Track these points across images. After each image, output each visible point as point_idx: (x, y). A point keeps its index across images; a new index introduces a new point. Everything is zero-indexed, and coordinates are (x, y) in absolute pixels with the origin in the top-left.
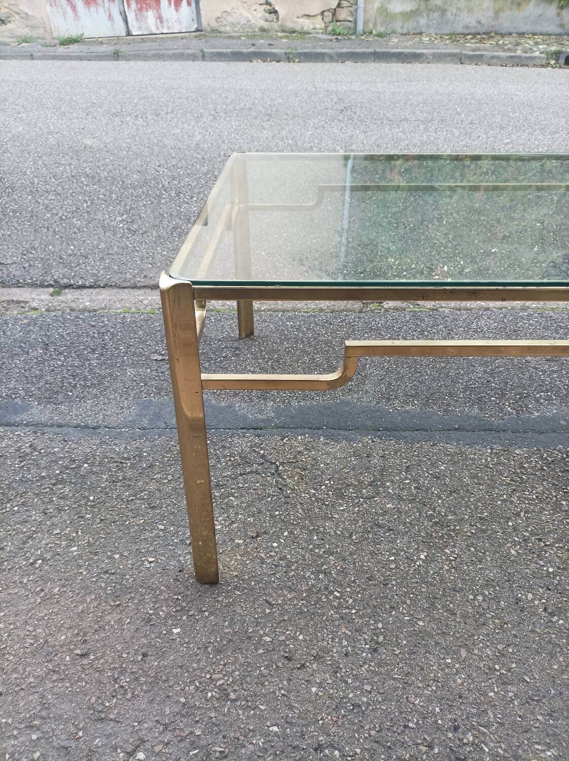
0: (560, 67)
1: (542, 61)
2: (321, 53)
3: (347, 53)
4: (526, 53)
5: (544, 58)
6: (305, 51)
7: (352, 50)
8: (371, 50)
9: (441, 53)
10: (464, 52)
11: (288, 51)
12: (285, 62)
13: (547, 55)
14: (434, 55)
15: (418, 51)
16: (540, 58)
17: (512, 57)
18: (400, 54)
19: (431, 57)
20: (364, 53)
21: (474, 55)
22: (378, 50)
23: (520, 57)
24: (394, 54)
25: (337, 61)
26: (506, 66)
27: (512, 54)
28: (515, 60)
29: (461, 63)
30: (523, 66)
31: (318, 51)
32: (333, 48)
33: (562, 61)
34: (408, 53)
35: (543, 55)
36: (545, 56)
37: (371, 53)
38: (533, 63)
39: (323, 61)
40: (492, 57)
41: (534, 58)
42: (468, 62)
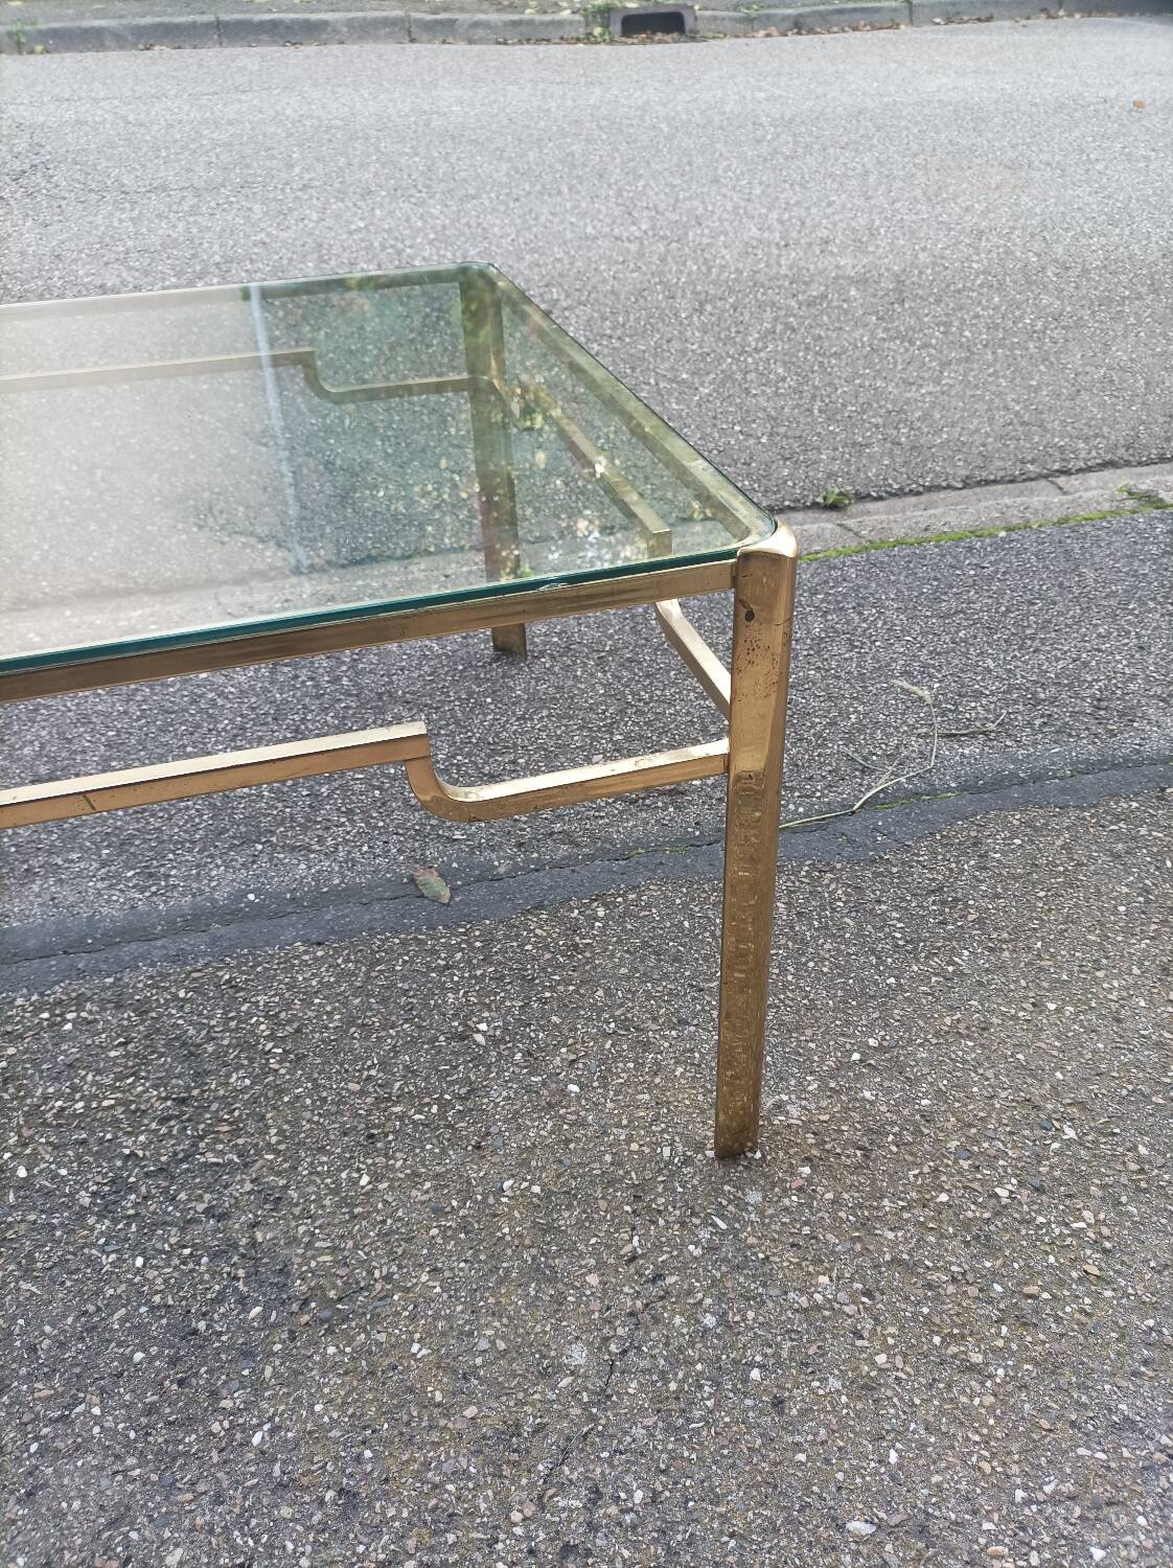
0: (612, 42)
1: (577, 31)
2: (93, 28)
3: (155, 28)
4: (545, 12)
5: (579, 22)
6: (55, 25)
7: (166, 19)
8: (209, 18)
9: (365, 19)
10: (415, 15)
11: (14, 28)
12: (10, 54)
13: (586, 17)
14: (350, 23)
15: (313, 17)
16: (571, 23)
17: (515, 24)
18: (274, 24)
19: (345, 30)
20: (194, 25)
21: (436, 21)
22: (224, 17)
23: (530, 23)
24: (262, 23)
25: (134, 46)
26: (505, 43)
27: (516, 17)
28: (523, 29)
29: (413, 41)
30: (539, 41)
31: (86, 23)
32: (121, 17)
33: (616, 28)
34: (293, 21)
35: (577, 17)
36: (582, 19)
37: (207, 26)
38: (560, 33)
39: (101, 46)
40: (476, 25)
41: (560, 24)
42: (425, 37)
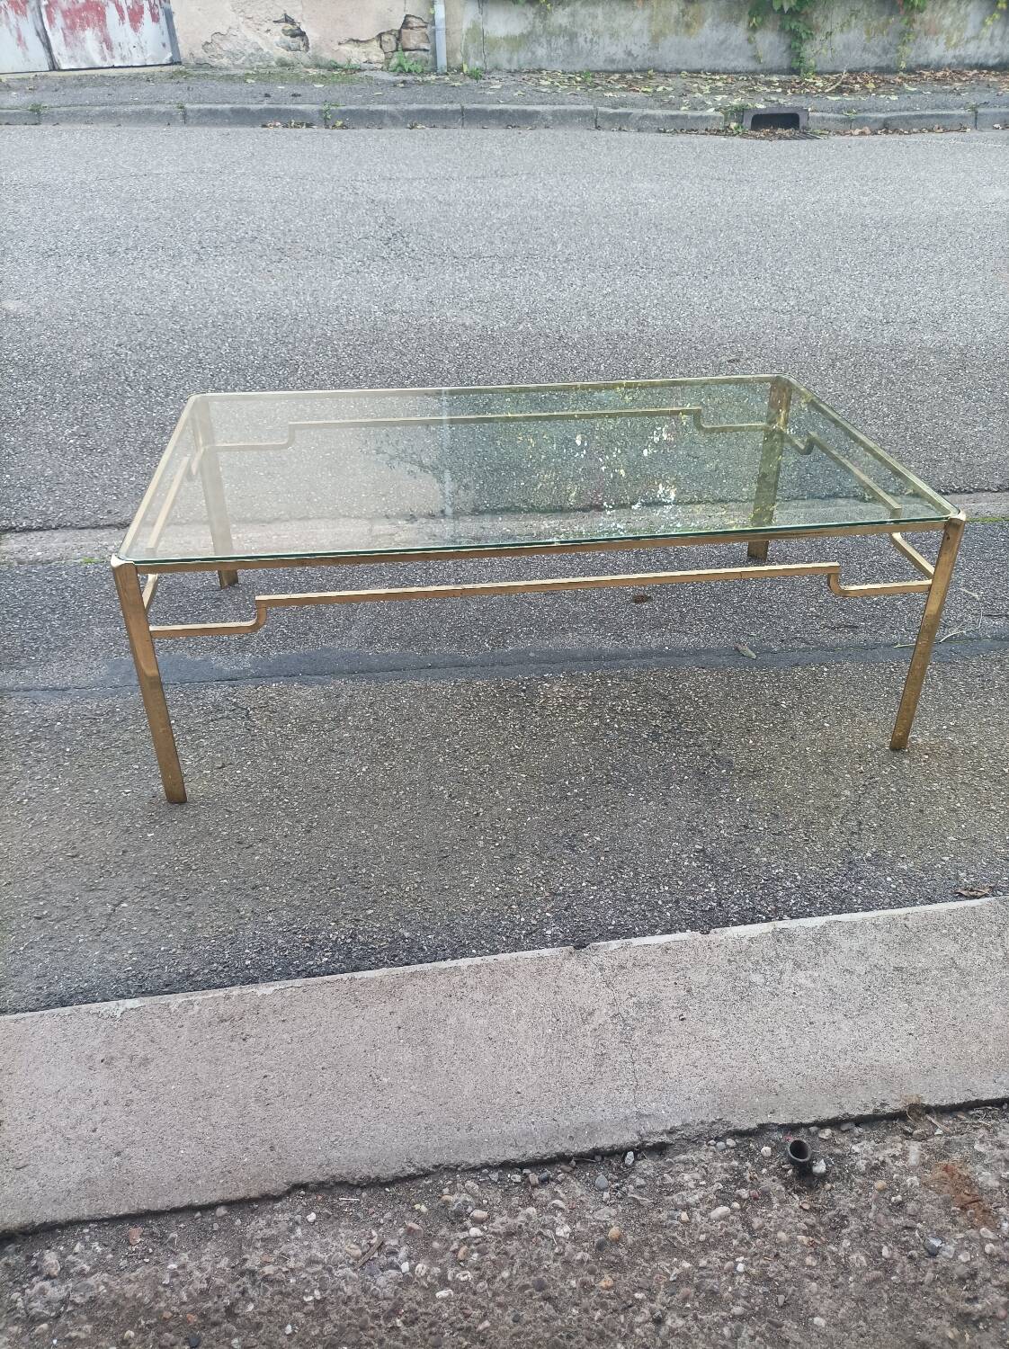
0: (744, 136)
1: (718, 124)
2: (377, 111)
3: (419, 112)
4: (696, 109)
5: (721, 117)
6: (353, 107)
7: (427, 107)
8: (456, 106)
9: (566, 110)
10: (602, 109)
11: (324, 108)
12: (319, 127)
13: (726, 114)
14: (554, 114)
15: (530, 108)
16: (714, 118)
17: (673, 117)
18: (502, 112)
19: (551, 118)
20: (446, 111)
21: (615, 114)
22: (467, 107)
23: (685, 117)
24: (493, 112)
25: (404, 125)
26: (665, 132)
27: (674, 113)
28: (678, 121)
29: (598, 128)
30: (690, 131)
31: (373, 107)
32: (396, 103)
33: (748, 123)
34: (514, 111)
35: (719, 114)
36: (723, 115)
37: (455, 112)
38: (705, 125)
39: (381, 126)
40: (645, 117)
41: (707, 118)
42: (607, 125)
